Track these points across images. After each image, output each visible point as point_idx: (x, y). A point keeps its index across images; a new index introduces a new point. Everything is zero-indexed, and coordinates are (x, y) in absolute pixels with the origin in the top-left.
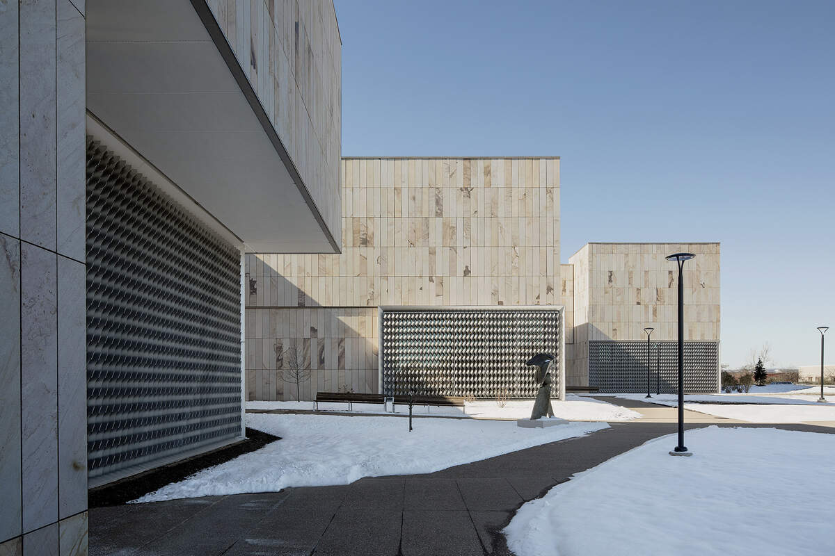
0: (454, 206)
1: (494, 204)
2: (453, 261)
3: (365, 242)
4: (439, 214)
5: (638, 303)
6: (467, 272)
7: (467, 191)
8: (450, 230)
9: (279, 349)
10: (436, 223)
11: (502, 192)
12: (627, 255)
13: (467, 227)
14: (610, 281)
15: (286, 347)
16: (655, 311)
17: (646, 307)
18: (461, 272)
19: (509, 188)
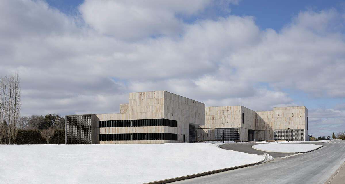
0: (226, 113)
1: (231, 112)
2: (226, 121)
3: (213, 119)
4: (224, 114)
5: (285, 121)
6: (227, 123)
7: (227, 111)
8: (225, 117)
9: (202, 134)
10: (223, 116)
11: (232, 111)
12: (282, 110)
13: (228, 116)
14: (278, 116)
15: (203, 134)
16: (289, 122)
17: (287, 121)
18: (227, 122)
19: (233, 110)
